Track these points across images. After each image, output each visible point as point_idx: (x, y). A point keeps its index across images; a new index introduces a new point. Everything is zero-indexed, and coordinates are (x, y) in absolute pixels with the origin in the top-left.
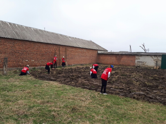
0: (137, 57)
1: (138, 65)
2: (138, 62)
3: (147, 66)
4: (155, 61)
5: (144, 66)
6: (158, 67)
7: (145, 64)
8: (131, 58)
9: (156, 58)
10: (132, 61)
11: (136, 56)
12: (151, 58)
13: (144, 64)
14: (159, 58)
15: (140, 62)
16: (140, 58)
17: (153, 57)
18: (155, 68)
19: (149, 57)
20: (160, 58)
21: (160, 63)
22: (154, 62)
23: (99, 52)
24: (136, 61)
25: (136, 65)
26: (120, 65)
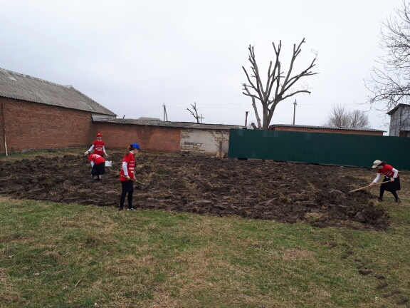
0: (183, 133)
1: (187, 151)
2: (186, 143)
3: (203, 152)
4: (217, 141)
5: (197, 151)
6: (223, 155)
7: (200, 149)
8: (171, 136)
9: (219, 135)
10: (173, 141)
11: (182, 131)
12: (211, 135)
14: (224, 135)
15: (189, 144)
16: (190, 134)
17: (214, 133)
18: (218, 155)
19: (207, 132)
20: (227, 136)
21: (226, 146)
22: (216, 143)
23: (95, 118)
24: (183, 141)
25: (182, 150)
26: (148, 149)
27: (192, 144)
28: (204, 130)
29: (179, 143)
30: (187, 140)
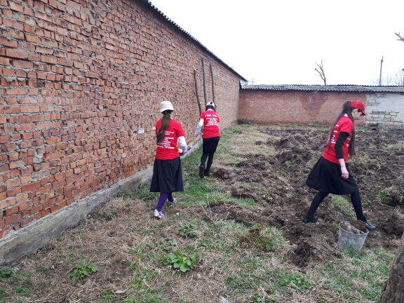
1: (375, 123)
2: (373, 113)
3: (400, 124)
5: (392, 123)
7: (396, 119)
11: (368, 96)
13: (390, 120)
15: (378, 113)
16: (380, 100)
24: (369, 109)
26: (317, 122)
27: (383, 113)
30: (375, 108)
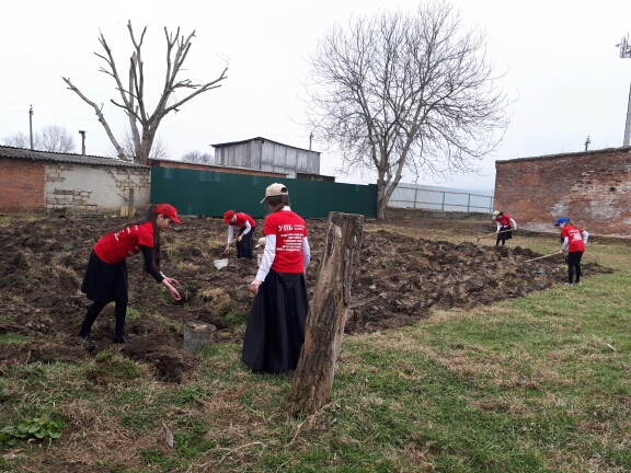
0: (50, 171)
1: (60, 207)
2: (57, 192)
3: (94, 208)
4: (120, 187)
5: (84, 208)
6: (134, 211)
7: (89, 202)
8: (21, 176)
9: (122, 177)
10: (27, 187)
11: (46, 167)
12: (109, 175)
13: (82, 202)
14: (132, 177)
15: (64, 192)
16: (65, 174)
17: (114, 172)
18: (124, 213)
19: (101, 171)
21: (142, 196)
22: (118, 191)
24: (50, 187)
25: (50, 206)
27: (70, 192)
28: (94, 166)
29: (42, 191)
30: (59, 186)
